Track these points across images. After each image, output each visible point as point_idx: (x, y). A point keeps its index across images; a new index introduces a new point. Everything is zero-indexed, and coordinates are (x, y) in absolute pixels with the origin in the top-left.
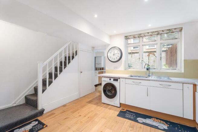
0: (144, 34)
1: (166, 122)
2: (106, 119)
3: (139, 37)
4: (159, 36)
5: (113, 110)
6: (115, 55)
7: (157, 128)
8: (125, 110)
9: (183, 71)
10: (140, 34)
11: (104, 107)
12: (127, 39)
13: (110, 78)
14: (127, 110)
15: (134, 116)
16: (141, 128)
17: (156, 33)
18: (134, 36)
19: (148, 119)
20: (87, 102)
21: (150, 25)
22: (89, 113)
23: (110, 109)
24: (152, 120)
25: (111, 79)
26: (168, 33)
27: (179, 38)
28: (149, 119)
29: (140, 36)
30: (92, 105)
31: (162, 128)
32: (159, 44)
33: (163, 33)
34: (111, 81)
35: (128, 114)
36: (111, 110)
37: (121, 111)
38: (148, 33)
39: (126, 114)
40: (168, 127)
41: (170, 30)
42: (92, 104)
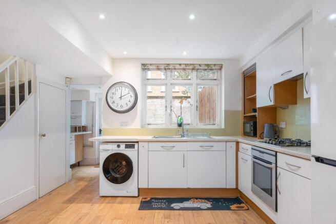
0: (174, 65)
1: (208, 199)
2: (121, 219)
3: (165, 69)
4: (195, 73)
5: (126, 203)
6: (122, 98)
7: (200, 209)
8: (148, 199)
9: (223, 127)
10: (169, 64)
11: (107, 203)
12: (146, 69)
13: (118, 143)
14: (152, 199)
15: (165, 203)
16: (180, 215)
17: (191, 67)
18: (158, 67)
19: (185, 202)
20: (64, 203)
21: (185, 53)
22: (80, 219)
23: (121, 203)
24: (192, 202)
25: (121, 146)
26: (206, 69)
27: (218, 80)
28: (187, 202)
29: (167, 68)
30: (80, 205)
31: (206, 208)
32: (194, 85)
33: (200, 69)
34: (120, 148)
35: (156, 202)
36: (124, 205)
37: (141, 202)
38: (180, 65)
39: (153, 204)
40: (211, 205)
41: (208, 65)
42: (77, 203)
